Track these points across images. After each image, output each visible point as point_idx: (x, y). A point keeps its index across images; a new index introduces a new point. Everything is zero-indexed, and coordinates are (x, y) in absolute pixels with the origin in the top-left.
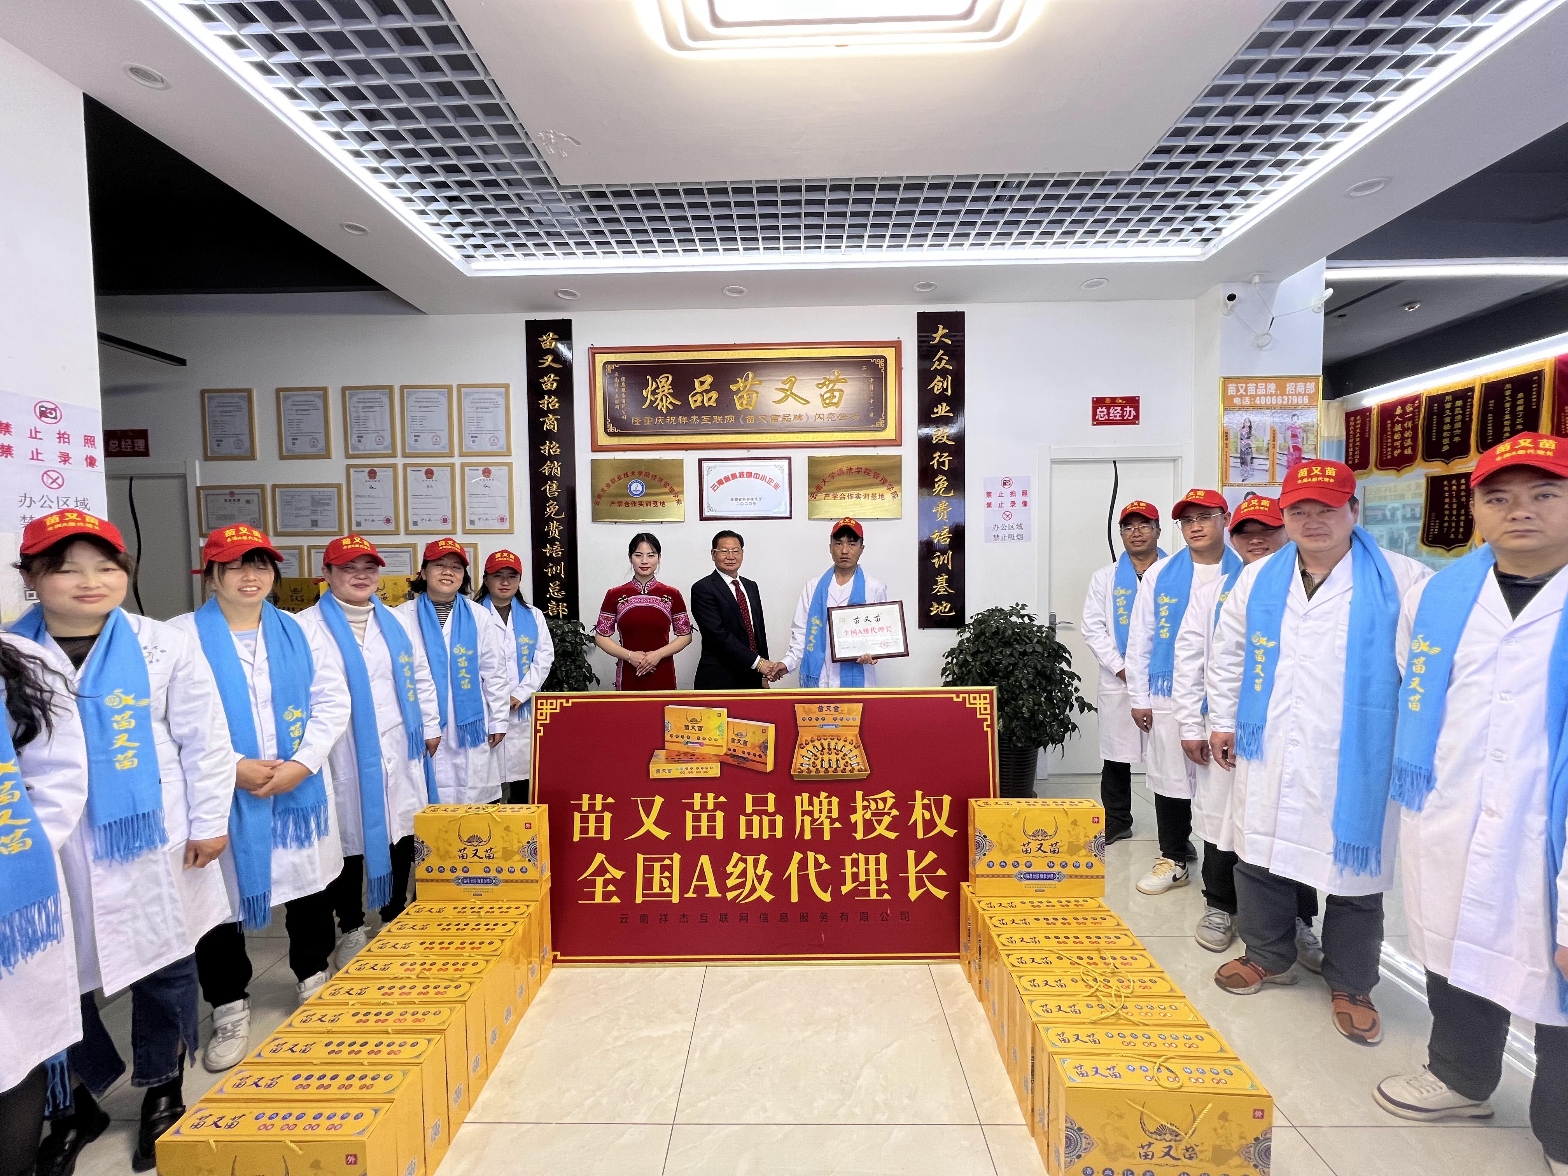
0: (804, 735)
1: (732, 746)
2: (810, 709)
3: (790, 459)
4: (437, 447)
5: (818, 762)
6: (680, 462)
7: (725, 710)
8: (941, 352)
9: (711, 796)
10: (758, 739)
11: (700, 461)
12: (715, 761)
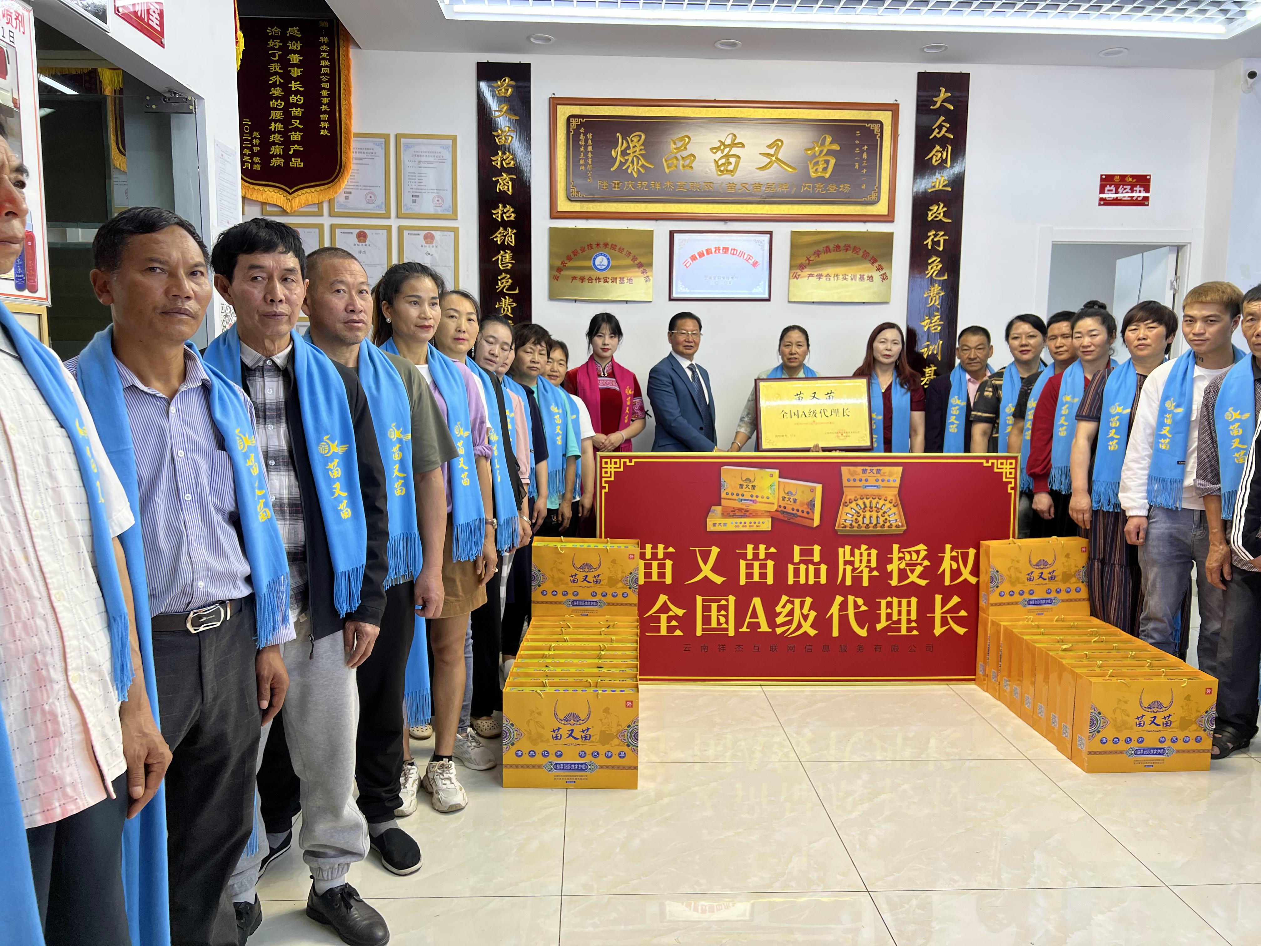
0: (849, 494)
1: (782, 504)
2: (855, 471)
3: (771, 233)
4: (371, 206)
5: (860, 519)
6: (650, 234)
7: (776, 472)
8: (942, 118)
9: (762, 547)
10: (807, 498)
11: (672, 233)
12: (767, 517)
